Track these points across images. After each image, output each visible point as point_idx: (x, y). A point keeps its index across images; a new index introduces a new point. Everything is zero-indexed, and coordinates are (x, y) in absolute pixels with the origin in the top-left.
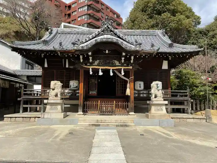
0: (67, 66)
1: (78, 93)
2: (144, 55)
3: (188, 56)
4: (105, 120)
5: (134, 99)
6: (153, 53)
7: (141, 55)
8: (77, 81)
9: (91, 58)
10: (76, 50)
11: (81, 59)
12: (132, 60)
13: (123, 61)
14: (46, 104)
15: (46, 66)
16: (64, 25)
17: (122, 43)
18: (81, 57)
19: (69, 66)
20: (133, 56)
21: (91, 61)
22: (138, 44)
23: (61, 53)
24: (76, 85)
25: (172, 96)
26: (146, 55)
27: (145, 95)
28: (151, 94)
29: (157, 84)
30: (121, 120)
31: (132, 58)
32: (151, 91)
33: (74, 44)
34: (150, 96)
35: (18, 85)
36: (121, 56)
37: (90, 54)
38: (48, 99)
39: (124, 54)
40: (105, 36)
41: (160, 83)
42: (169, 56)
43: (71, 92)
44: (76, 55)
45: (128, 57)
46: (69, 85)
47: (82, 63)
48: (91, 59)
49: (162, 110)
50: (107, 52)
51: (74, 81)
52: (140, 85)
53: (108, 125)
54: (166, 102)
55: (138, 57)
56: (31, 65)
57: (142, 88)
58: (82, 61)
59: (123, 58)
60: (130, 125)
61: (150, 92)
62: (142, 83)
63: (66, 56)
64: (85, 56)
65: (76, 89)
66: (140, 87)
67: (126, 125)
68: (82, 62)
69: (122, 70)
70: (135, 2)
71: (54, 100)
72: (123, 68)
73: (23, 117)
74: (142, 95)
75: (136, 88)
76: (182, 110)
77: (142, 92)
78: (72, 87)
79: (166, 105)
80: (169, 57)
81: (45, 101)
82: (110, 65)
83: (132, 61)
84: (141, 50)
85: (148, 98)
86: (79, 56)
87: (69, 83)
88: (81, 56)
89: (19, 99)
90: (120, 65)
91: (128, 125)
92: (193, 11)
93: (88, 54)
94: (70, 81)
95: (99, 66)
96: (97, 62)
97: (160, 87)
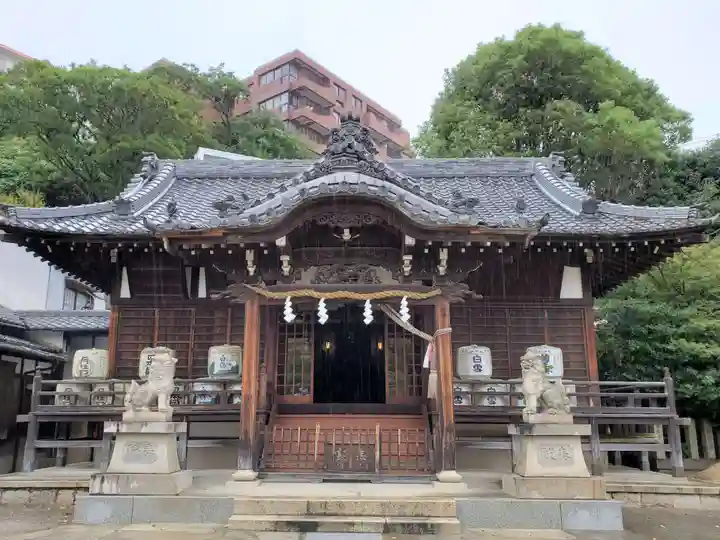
0: (202, 293)
1: (239, 393)
2: (489, 244)
3: (657, 248)
4: (340, 505)
5: (456, 416)
6: (525, 236)
7: (476, 246)
9: (285, 259)
10: (229, 231)
11: (250, 263)
12: (444, 263)
13: (407, 269)
15: (125, 291)
16: (205, 155)
17: (401, 198)
18: (250, 256)
19: (207, 294)
20: (445, 250)
21: (286, 269)
22: (464, 204)
23: (171, 241)
24: (234, 364)
25: (606, 402)
26: (495, 245)
27: (499, 403)
28: (521, 396)
29: (545, 358)
30: (403, 506)
31: (444, 255)
32: (521, 383)
33: (221, 207)
34: (521, 403)
35: (29, 365)
36: (400, 248)
37: (281, 242)
39: (410, 241)
40: (339, 177)
41: (555, 355)
42: (585, 246)
43: (212, 392)
44: (229, 247)
45: (426, 251)
46: (206, 362)
47: (253, 280)
48: (285, 264)
49: (569, 460)
50: (347, 235)
51: (226, 347)
52: (479, 360)
53: (352, 524)
54: (586, 429)
55: (463, 250)
56: (85, 294)
57: (487, 370)
58: (252, 270)
59: (407, 258)
60: (439, 525)
61: (519, 390)
62: (484, 354)
63: (193, 253)
64: (266, 252)
65: (230, 377)
66: (478, 368)
67: (424, 526)
68: (252, 274)
69: (404, 302)
70: (450, 71)
72: (405, 295)
73: (30, 489)
74: (486, 402)
75: (461, 372)
76: (645, 459)
77: (485, 389)
78: (217, 369)
79: (585, 439)
80: (586, 250)
81: (110, 427)
82: (361, 285)
83: (442, 270)
84: (474, 222)
85: (510, 412)
87: (206, 355)
88: (248, 252)
89: (21, 418)
90: (396, 283)
91: (432, 525)
92: (660, 92)
93: (274, 244)
94: (213, 350)
95: (317, 290)
96: (308, 275)
97: (558, 370)
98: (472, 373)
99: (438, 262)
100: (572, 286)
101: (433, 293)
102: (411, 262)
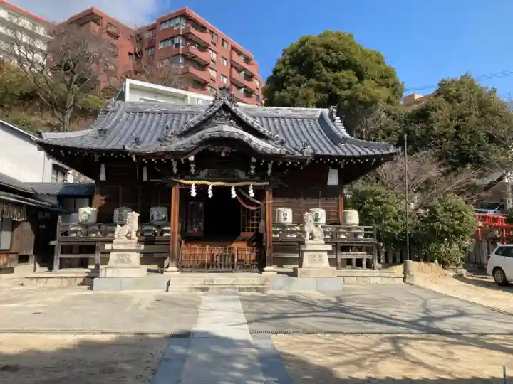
0: (145, 178)
1: (168, 231)
6: (306, 159)
7: (285, 163)
8: (165, 209)
9: (192, 166)
10: (166, 153)
11: (175, 168)
12: (270, 170)
13: (252, 172)
14: (108, 252)
15: (103, 177)
16: (130, 84)
17: (250, 140)
18: (175, 164)
19: (148, 179)
20: (271, 164)
21: (193, 171)
23: (137, 157)
24: (164, 216)
26: (293, 163)
27: (295, 236)
29: (317, 214)
31: (270, 166)
32: (305, 226)
33: (161, 141)
36: (249, 163)
37: (192, 158)
38: (111, 242)
39: (254, 160)
41: (322, 214)
43: (152, 230)
44: (165, 160)
45: (262, 164)
47: (176, 175)
48: (192, 168)
49: (321, 261)
50: (223, 154)
51: (159, 208)
52: (287, 215)
54: (329, 247)
57: (290, 220)
58: (175, 171)
59: (253, 167)
60: (263, 288)
62: (289, 212)
63: (146, 162)
64: (183, 163)
65: (161, 223)
66: (285, 219)
67: (256, 288)
69: (251, 187)
71: (124, 244)
72: (251, 184)
73: (61, 278)
77: (289, 229)
78: (155, 218)
79: (329, 252)
80: (339, 163)
81: (108, 247)
82: (230, 179)
83: (269, 172)
84: (284, 152)
86: (170, 163)
88: (174, 162)
89: (51, 243)
90: (247, 178)
91: (260, 288)
93: (188, 159)
94: (152, 209)
95: (208, 181)
96: (204, 173)
97: (323, 220)
98: (282, 221)
99: (267, 169)
100: (333, 179)
101: (265, 183)
102: (255, 169)
